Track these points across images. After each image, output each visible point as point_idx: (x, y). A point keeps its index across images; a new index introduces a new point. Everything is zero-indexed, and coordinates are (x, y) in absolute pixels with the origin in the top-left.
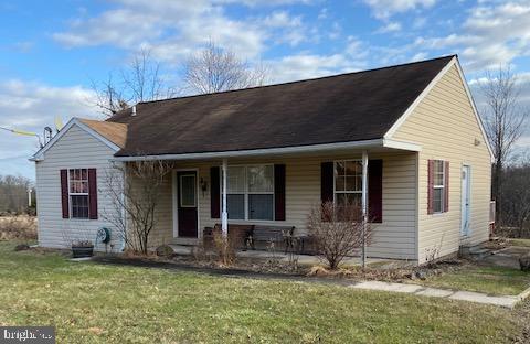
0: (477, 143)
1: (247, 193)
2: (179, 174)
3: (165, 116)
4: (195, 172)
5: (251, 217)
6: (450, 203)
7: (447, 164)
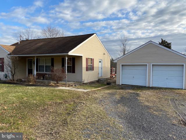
0: (104, 54)
1: (45, 65)
2: (28, 60)
3: (27, 44)
4: (32, 60)
5: (46, 71)
6: (94, 68)
7: (93, 59)
